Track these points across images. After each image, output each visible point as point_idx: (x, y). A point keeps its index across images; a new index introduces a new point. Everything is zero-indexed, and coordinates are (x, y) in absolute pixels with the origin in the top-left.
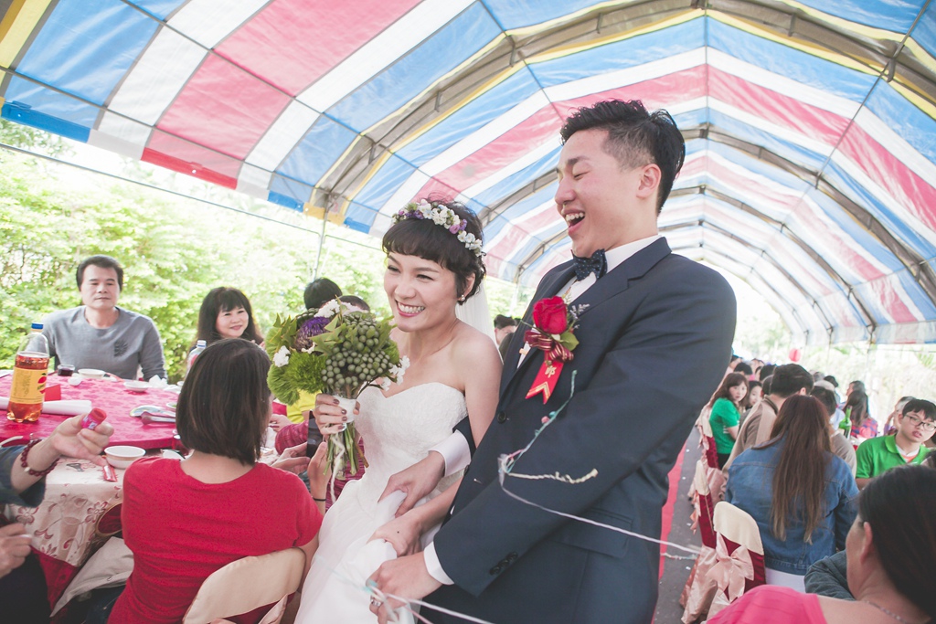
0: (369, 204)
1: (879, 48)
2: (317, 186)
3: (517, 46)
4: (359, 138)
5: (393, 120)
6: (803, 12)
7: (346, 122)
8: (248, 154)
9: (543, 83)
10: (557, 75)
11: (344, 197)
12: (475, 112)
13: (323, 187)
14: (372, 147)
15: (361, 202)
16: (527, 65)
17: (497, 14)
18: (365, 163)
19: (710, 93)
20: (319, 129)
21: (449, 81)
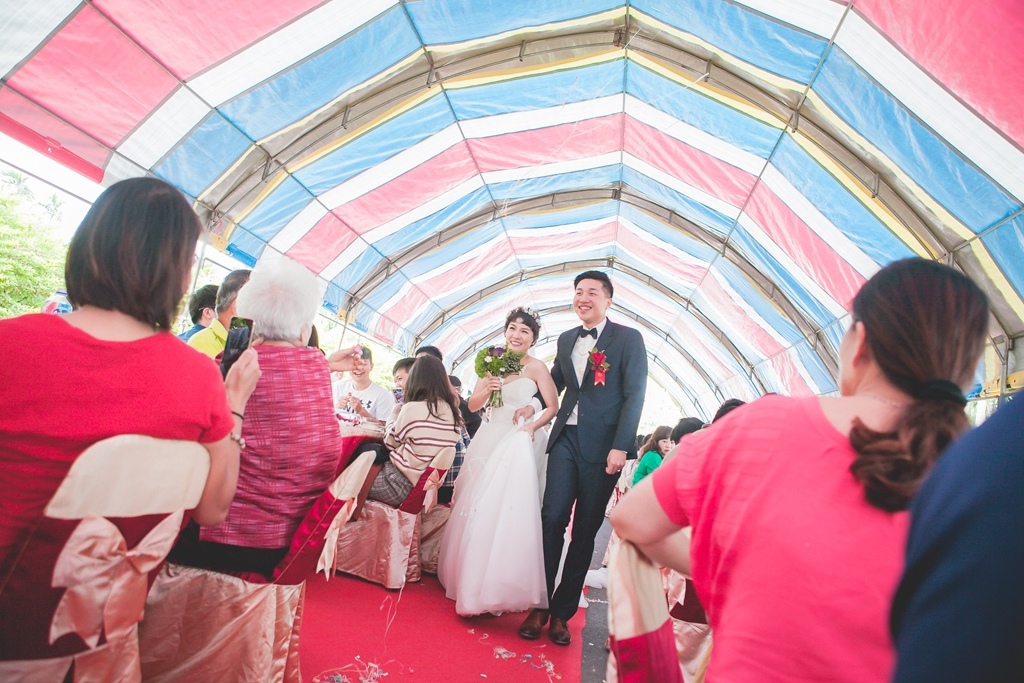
0: (257, 232)
1: (784, 99)
2: (199, 199)
3: (435, 66)
4: (254, 147)
5: (294, 131)
6: (718, 58)
7: (240, 125)
8: (121, 143)
9: (459, 115)
10: (474, 106)
11: (229, 218)
12: (385, 137)
13: (206, 201)
14: (268, 161)
15: (248, 228)
16: (444, 91)
17: (418, 24)
18: (257, 179)
19: (626, 147)
20: (207, 128)
21: (360, 95)
